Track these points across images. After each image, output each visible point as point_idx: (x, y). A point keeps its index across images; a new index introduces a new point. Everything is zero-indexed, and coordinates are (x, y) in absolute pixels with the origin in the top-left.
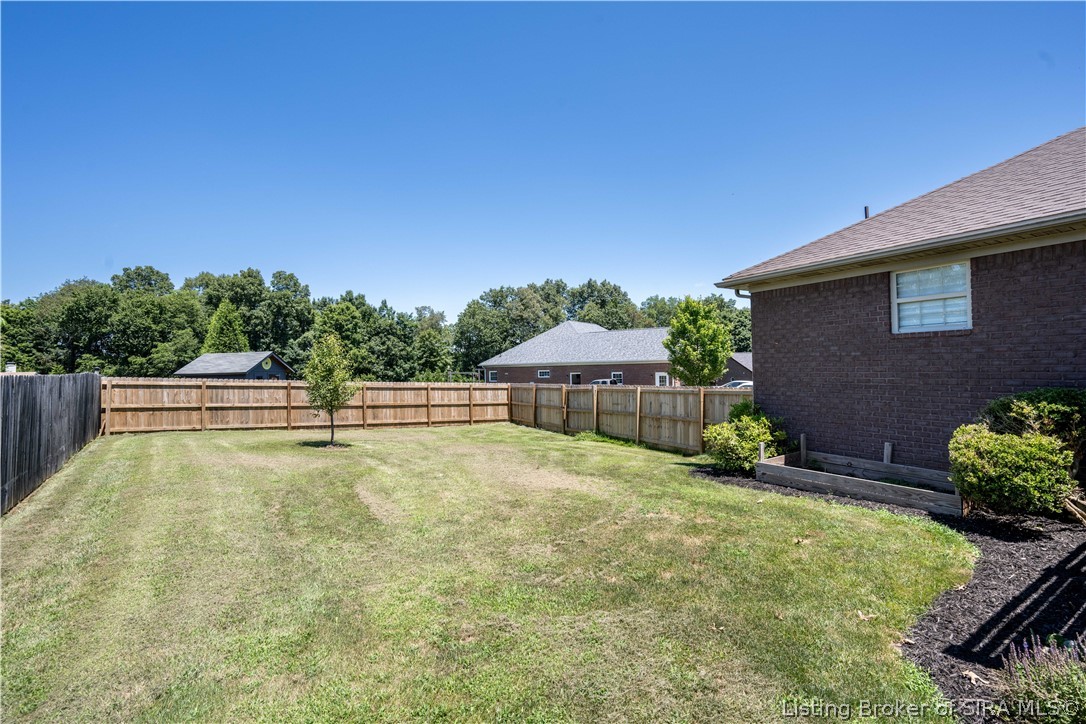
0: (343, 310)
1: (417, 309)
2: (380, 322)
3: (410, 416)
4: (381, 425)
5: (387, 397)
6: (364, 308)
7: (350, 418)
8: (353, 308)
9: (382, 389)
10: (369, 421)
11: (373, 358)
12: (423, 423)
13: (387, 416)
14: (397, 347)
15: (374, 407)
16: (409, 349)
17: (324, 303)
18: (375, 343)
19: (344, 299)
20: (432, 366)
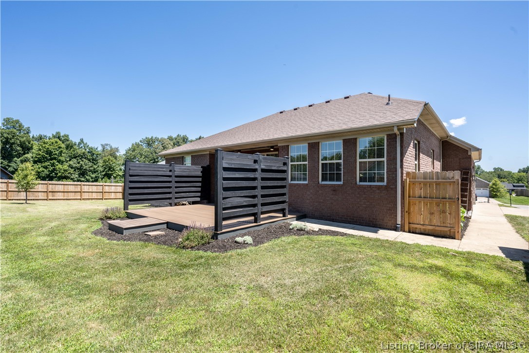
0: (53, 143)
1: (102, 145)
2: (78, 151)
3: (71, 196)
4: (56, 199)
5: (61, 188)
6: (68, 143)
7: (40, 196)
8: (60, 142)
9: (57, 184)
10: (50, 198)
11: (72, 171)
12: (78, 199)
13: (60, 195)
14: (86, 164)
15: (52, 192)
16: (95, 167)
17: (40, 138)
18: (73, 162)
19: (54, 137)
20: (109, 176)
